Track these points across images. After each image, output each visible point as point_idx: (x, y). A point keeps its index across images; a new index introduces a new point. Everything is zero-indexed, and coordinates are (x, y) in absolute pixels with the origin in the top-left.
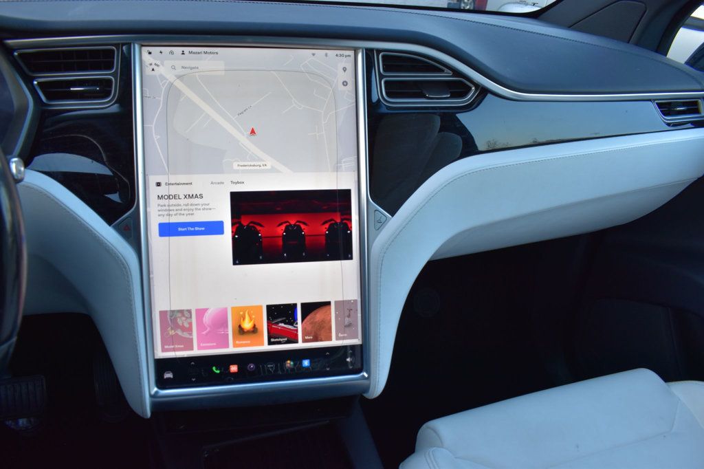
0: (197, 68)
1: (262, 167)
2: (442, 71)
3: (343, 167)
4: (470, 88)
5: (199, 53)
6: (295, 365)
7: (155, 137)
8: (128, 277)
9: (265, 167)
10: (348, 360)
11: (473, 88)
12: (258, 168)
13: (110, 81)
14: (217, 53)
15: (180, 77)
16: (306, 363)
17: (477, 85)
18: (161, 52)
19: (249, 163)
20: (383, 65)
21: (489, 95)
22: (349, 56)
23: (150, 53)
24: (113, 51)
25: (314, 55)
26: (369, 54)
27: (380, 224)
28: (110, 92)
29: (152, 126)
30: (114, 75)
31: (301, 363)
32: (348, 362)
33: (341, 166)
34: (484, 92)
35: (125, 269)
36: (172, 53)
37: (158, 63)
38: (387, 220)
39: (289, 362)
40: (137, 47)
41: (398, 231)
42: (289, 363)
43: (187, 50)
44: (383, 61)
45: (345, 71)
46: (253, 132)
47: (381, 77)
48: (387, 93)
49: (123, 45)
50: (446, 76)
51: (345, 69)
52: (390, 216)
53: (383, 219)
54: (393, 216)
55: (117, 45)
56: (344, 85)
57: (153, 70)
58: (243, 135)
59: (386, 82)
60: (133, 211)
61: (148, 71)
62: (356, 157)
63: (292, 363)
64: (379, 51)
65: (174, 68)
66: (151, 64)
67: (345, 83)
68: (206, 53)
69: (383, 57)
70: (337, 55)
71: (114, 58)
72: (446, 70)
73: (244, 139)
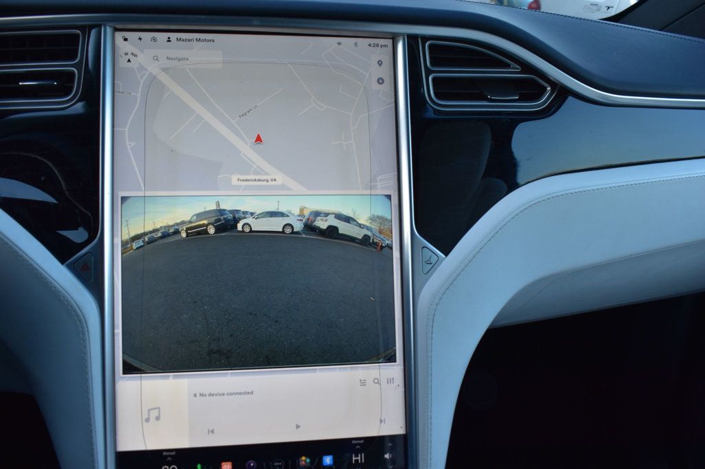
0: (187, 59)
1: (270, 183)
2: (508, 66)
3: (379, 186)
4: (546, 88)
5: (189, 40)
6: (312, 463)
7: (129, 145)
8: (84, 334)
9: (274, 183)
10: (387, 456)
11: (549, 89)
12: (265, 183)
13: (72, 74)
14: (213, 41)
15: (165, 70)
16: (328, 460)
17: (555, 85)
18: (140, 39)
19: (253, 177)
20: (431, 58)
21: (570, 99)
22: (386, 46)
23: (126, 40)
24: (77, 36)
25: (339, 44)
26: (413, 43)
27: (431, 266)
28: (72, 88)
29: (125, 130)
30: (78, 66)
31: (321, 460)
32: (386, 459)
33: (376, 185)
34: (563, 93)
35: (80, 322)
36: (154, 39)
37: (136, 51)
38: (439, 260)
39: (303, 458)
40: (109, 30)
41: (455, 275)
42: (305, 460)
43: (173, 36)
44: (430, 53)
45: (380, 65)
46: (259, 139)
47: (428, 72)
48: (435, 93)
49: (91, 27)
50: (513, 73)
51: (380, 63)
52: (443, 256)
53: (434, 259)
54: (446, 254)
55: (82, 28)
56: (379, 83)
57: (129, 61)
58: (246, 143)
59: (434, 79)
60: (96, 244)
61: (122, 62)
62: (396, 173)
63: (308, 460)
64: (425, 38)
65: (156, 59)
66: (126, 54)
67: (381, 81)
68: (199, 40)
69: (430, 46)
70: (370, 45)
71: (78, 46)
72: (513, 64)
73: (246, 149)
